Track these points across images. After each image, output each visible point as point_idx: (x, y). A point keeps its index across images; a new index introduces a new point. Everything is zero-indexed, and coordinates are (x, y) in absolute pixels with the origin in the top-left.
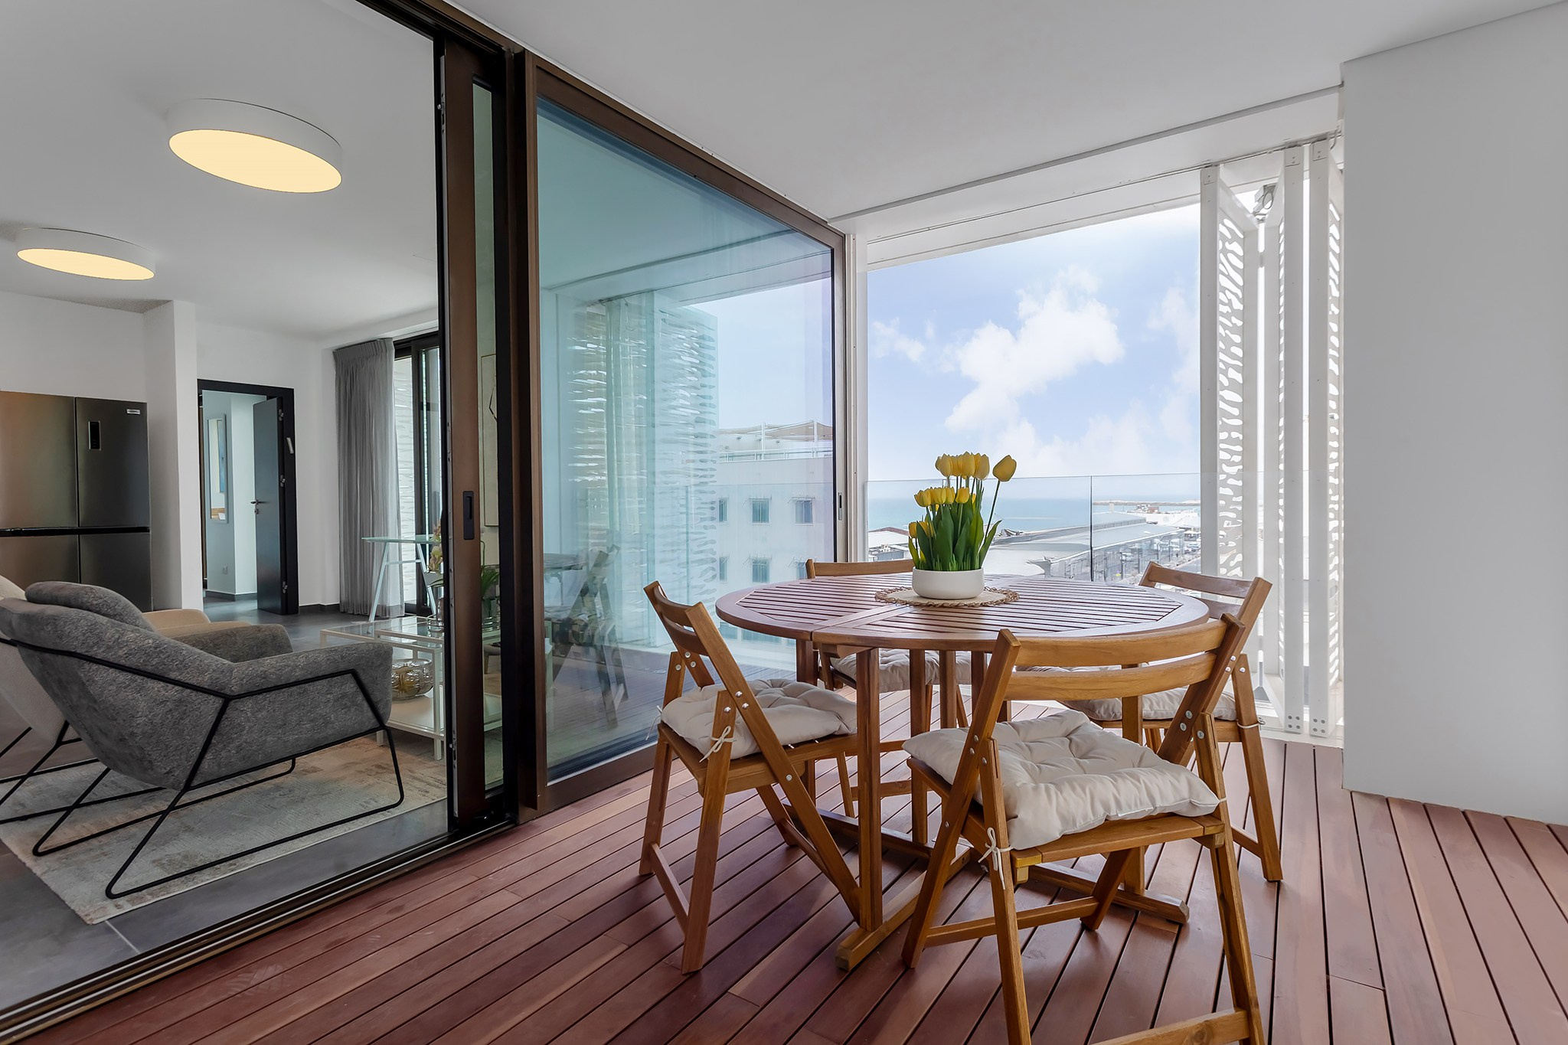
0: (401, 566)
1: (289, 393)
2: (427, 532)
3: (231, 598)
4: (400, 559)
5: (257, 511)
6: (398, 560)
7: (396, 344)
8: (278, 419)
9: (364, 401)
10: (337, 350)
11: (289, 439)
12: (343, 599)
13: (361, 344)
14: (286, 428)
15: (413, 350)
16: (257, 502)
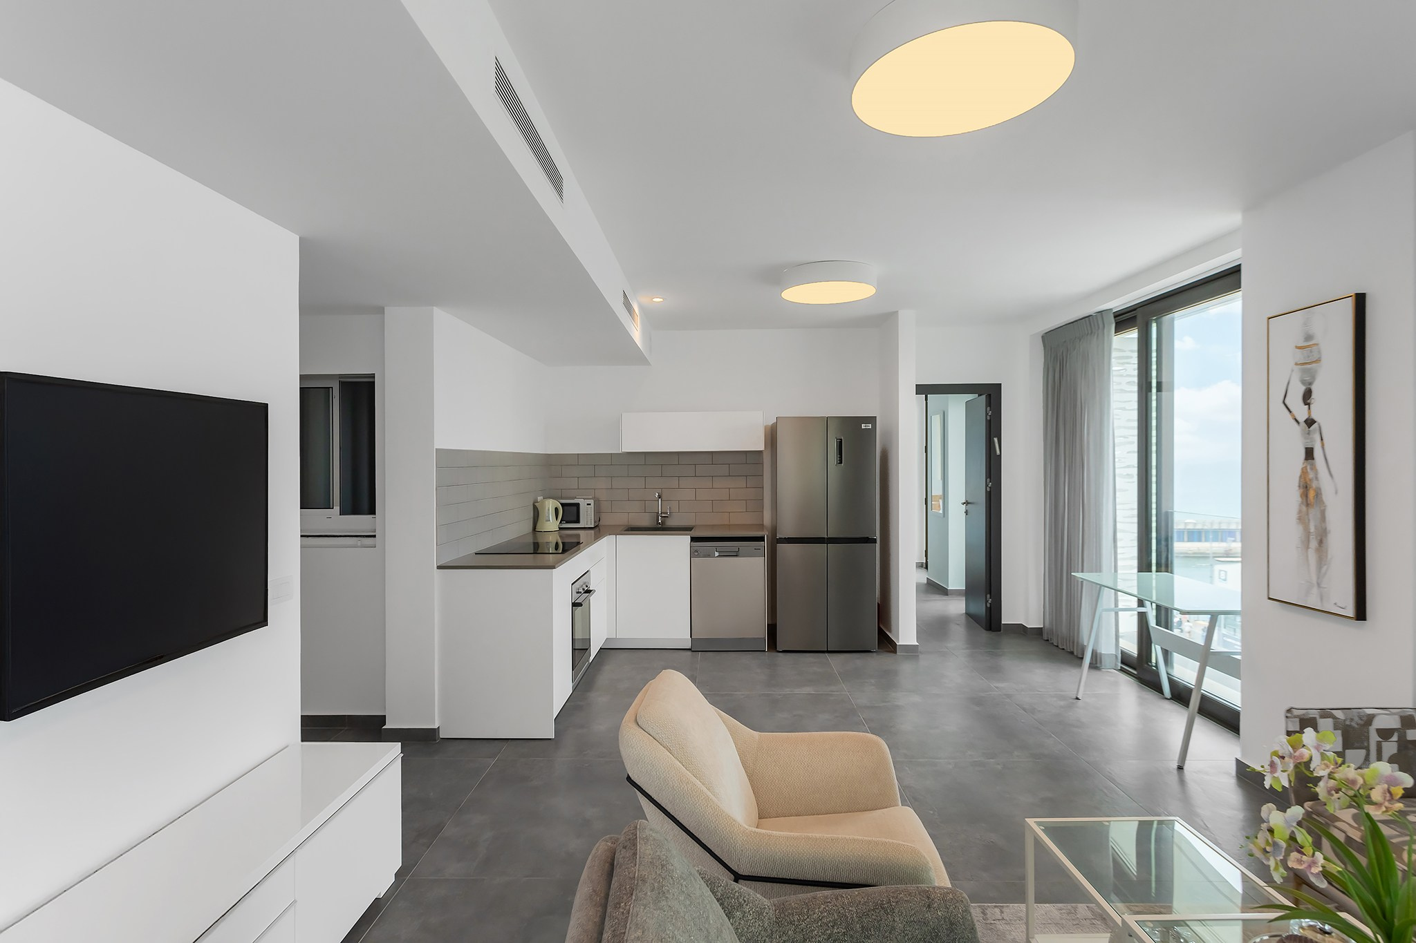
0: (1117, 614)
1: (997, 388)
2: (1154, 568)
3: (943, 591)
4: (1116, 605)
5: (966, 512)
6: (1113, 606)
7: (1117, 315)
8: (986, 417)
9: (1075, 392)
10: (1046, 333)
11: (996, 440)
12: (1047, 625)
13: (1072, 323)
14: (993, 428)
15: (1139, 320)
16: (967, 503)
